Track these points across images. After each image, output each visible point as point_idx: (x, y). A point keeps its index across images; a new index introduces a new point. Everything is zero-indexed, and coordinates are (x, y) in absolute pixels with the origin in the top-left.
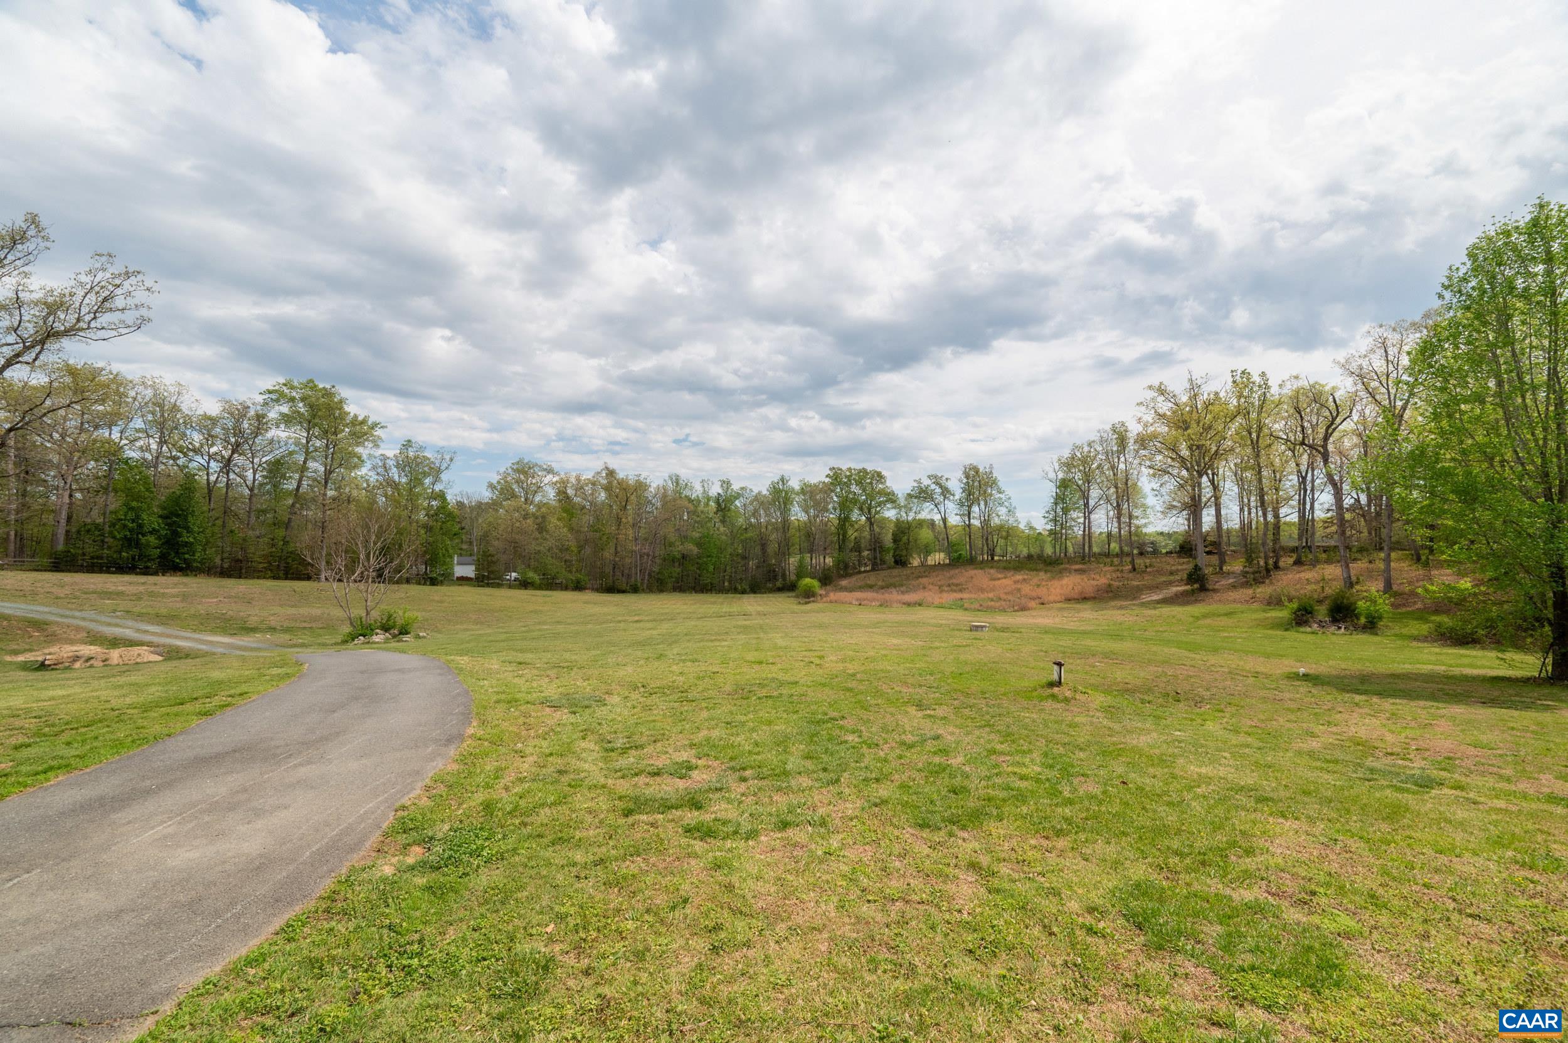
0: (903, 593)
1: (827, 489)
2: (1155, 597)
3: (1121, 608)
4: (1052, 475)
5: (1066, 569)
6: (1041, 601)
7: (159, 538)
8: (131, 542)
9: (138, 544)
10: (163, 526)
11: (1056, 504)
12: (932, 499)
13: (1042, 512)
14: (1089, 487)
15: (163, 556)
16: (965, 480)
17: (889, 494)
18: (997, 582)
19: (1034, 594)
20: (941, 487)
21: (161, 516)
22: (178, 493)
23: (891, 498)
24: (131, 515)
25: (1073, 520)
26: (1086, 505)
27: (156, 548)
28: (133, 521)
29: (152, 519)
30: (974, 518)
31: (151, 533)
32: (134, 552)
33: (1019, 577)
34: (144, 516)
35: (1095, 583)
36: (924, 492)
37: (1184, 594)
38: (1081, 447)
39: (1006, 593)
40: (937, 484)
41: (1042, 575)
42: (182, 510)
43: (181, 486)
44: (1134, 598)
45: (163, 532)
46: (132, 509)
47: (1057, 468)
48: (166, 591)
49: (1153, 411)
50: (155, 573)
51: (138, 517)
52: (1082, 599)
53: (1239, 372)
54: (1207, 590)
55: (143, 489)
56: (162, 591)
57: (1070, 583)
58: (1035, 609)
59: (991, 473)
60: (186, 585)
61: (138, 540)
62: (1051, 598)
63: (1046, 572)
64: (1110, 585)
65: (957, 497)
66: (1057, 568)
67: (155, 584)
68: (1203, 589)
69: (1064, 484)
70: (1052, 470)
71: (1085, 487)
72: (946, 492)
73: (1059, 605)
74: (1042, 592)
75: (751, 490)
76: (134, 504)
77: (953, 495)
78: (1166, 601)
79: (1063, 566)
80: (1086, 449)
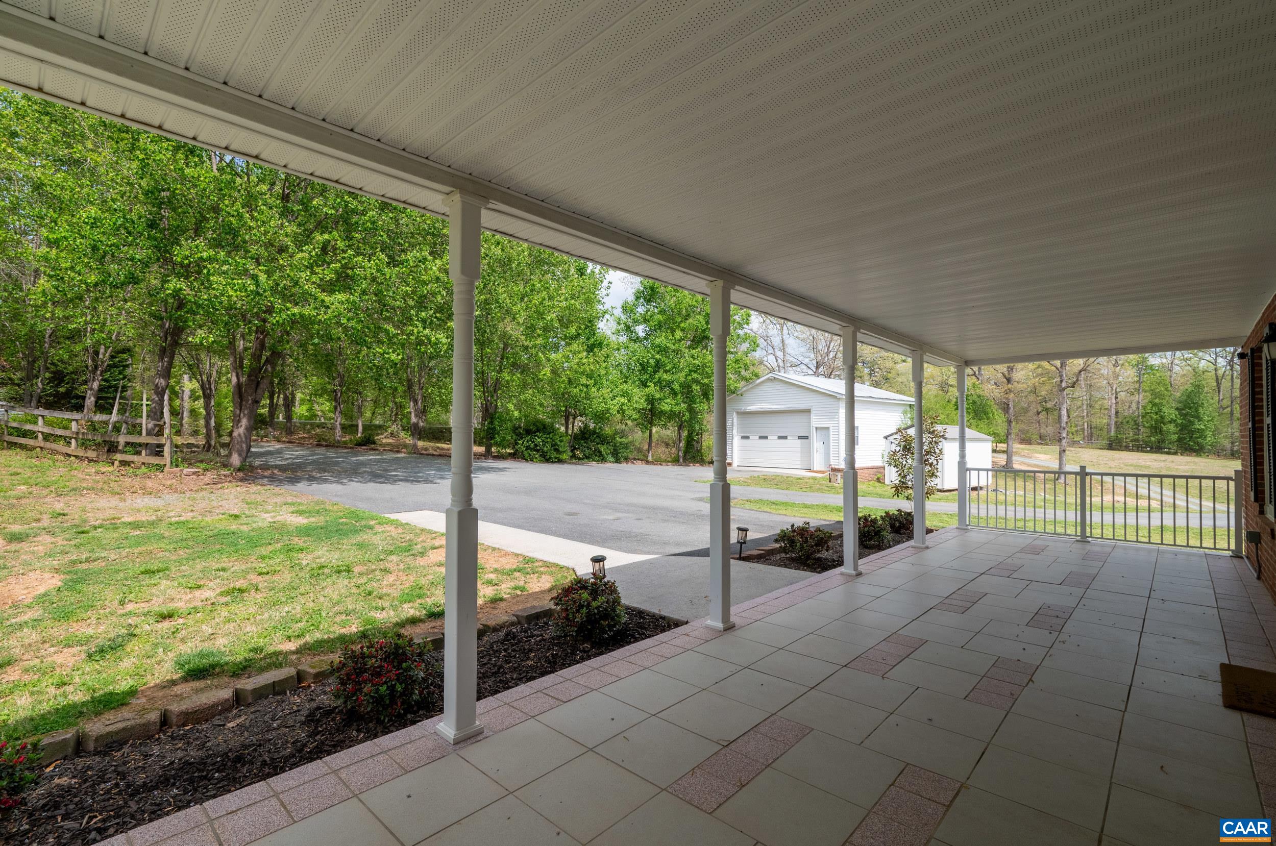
7: (1176, 426)
8: (1156, 429)
9: (1161, 432)
10: (1179, 416)
15: (1180, 440)
21: (1177, 409)
22: (1190, 389)
24: (1155, 409)
27: (1174, 434)
28: (1157, 413)
29: (1170, 412)
31: (1170, 422)
32: (1159, 437)
34: (1165, 409)
42: (1194, 403)
43: (1192, 384)
45: (1179, 421)
46: (1155, 405)
48: (1179, 467)
50: (1175, 453)
51: (1160, 411)
55: (1163, 389)
56: (1176, 467)
60: (1195, 463)
61: (1161, 428)
67: (1173, 462)
76: (1157, 401)
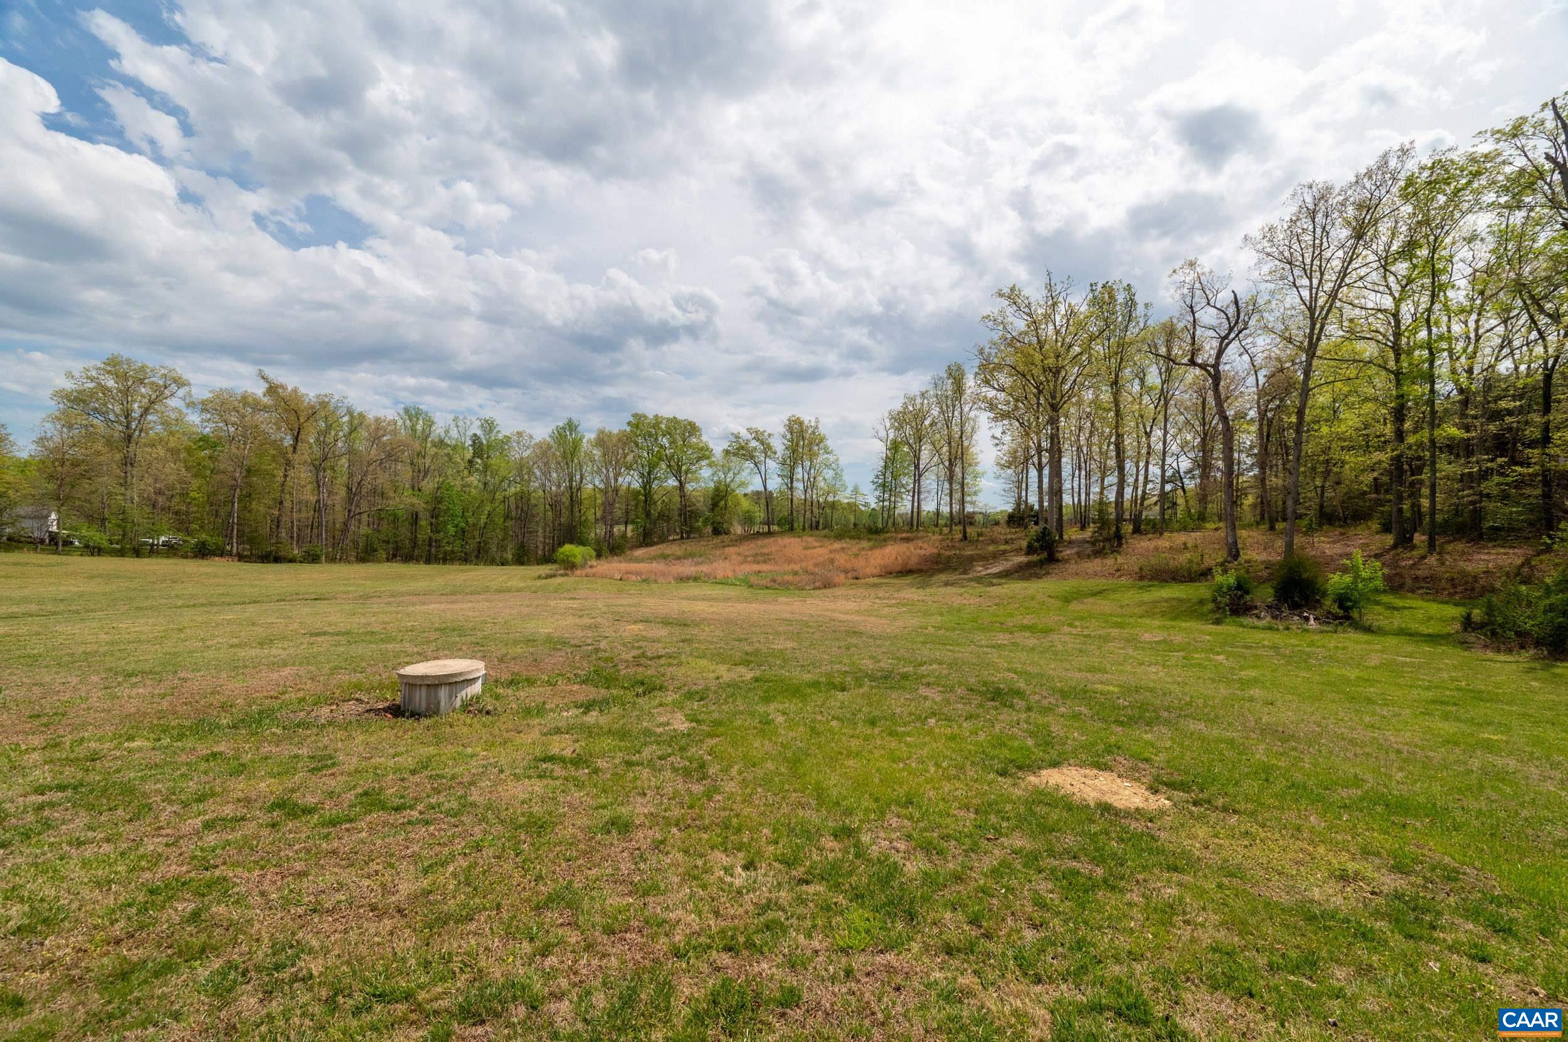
0: (698, 564)
1: (626, 440)
2: (995, 570)
3: (947, 584)
4: (883, 434)
5: (891, 538)
6: (855, 574)
11: (886, 467)
12: (752, 457)
13: (872, 477)
14: (920, 447)
16: (789, 436)
17: (702, 449)
18: (809, 552)
19: (849, 566)
20: (762, 443)
23: (704, 453)
25: (903, 486)
26: (917, 467)
30: (798, 480)
33: (837, 545)
35: (922, 552)
36: (742, 448)
37: (1028, 565)
38: (913, 399)
39: (816, 565)
40: (757, 439)
41: (865, 544)
44: (965, 572)
47: (888, 425)
49: (1001, 327)
52: (905, 572)
53: (1100, 285)
54: (1058, 561)
57: (892, 552)
58: (844, 585)
59: (817, 427)
62: (868, 571)
63: (869, 540)
64: (939, 555)
65: (779, 455)
66: (882, 536)
68: (1052, 559)
69: (895, 447)
70: (882, 427)
71: (916, 446)
72: (767, 449)
73: (872, 580)
74: (859, 563)
75: (531, 437)
77: (775, 453)
78: (1006, 575)
79: (888, 535)
80: (919, 401)
